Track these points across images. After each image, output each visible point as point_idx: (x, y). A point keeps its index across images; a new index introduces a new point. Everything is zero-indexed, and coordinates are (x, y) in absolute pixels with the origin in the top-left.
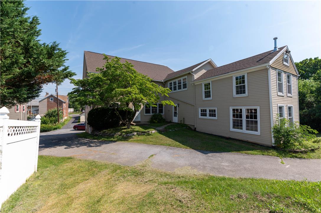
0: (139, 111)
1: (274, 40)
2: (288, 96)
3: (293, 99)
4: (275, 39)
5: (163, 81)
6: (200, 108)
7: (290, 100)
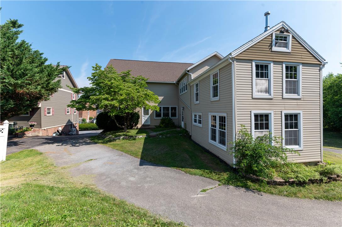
0: (148, 115)
1: (265, 16)
2: (284, 97)
3: (303, 101)
4: (267, 14)
5: (175, 82)
6: (194, 113)
7: (296, 104)
